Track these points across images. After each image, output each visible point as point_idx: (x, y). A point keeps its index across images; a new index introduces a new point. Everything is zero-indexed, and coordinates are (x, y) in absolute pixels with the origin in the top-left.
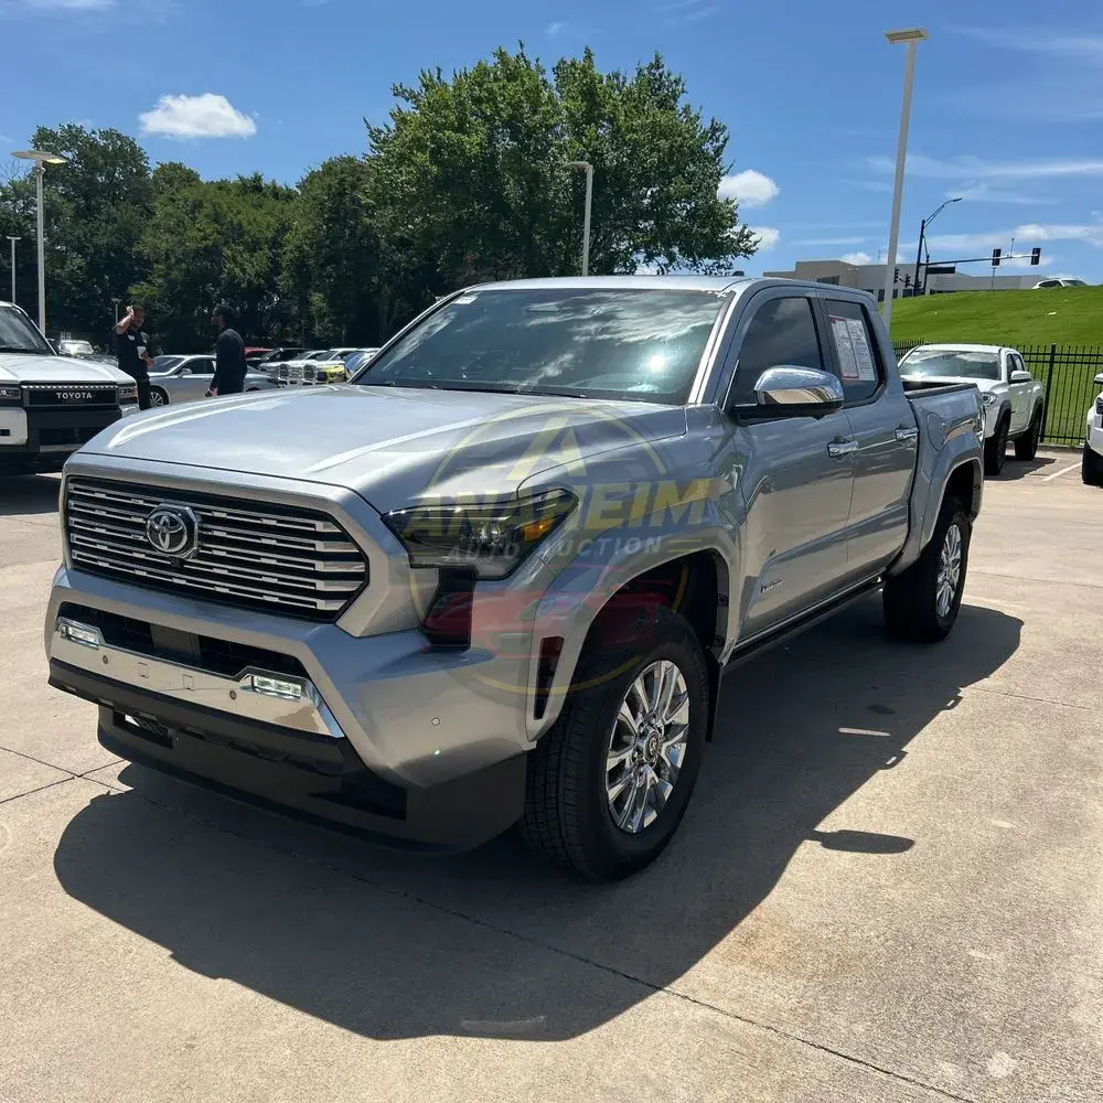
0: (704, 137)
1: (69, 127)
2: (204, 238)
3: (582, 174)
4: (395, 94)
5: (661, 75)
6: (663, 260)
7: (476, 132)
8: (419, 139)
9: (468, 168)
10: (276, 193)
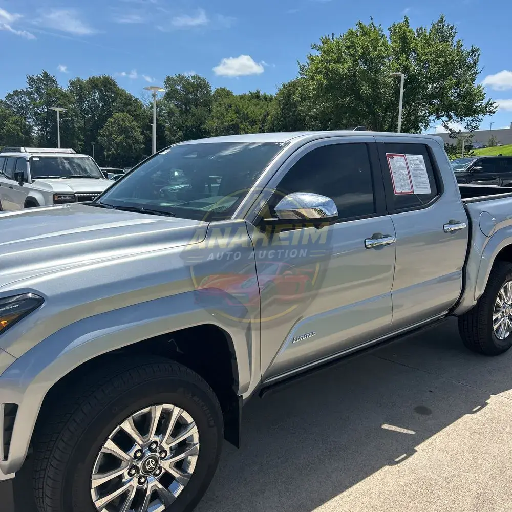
0: (468, 55)
1: (179, 75)
2: (232, 121)
3: (399, 78)
4: (312, 48)
5: (443, 26)
6: (445, 119)
7: (347, 63)
8: (319, 68)
9: (341, 80)
10: (266, 98)
